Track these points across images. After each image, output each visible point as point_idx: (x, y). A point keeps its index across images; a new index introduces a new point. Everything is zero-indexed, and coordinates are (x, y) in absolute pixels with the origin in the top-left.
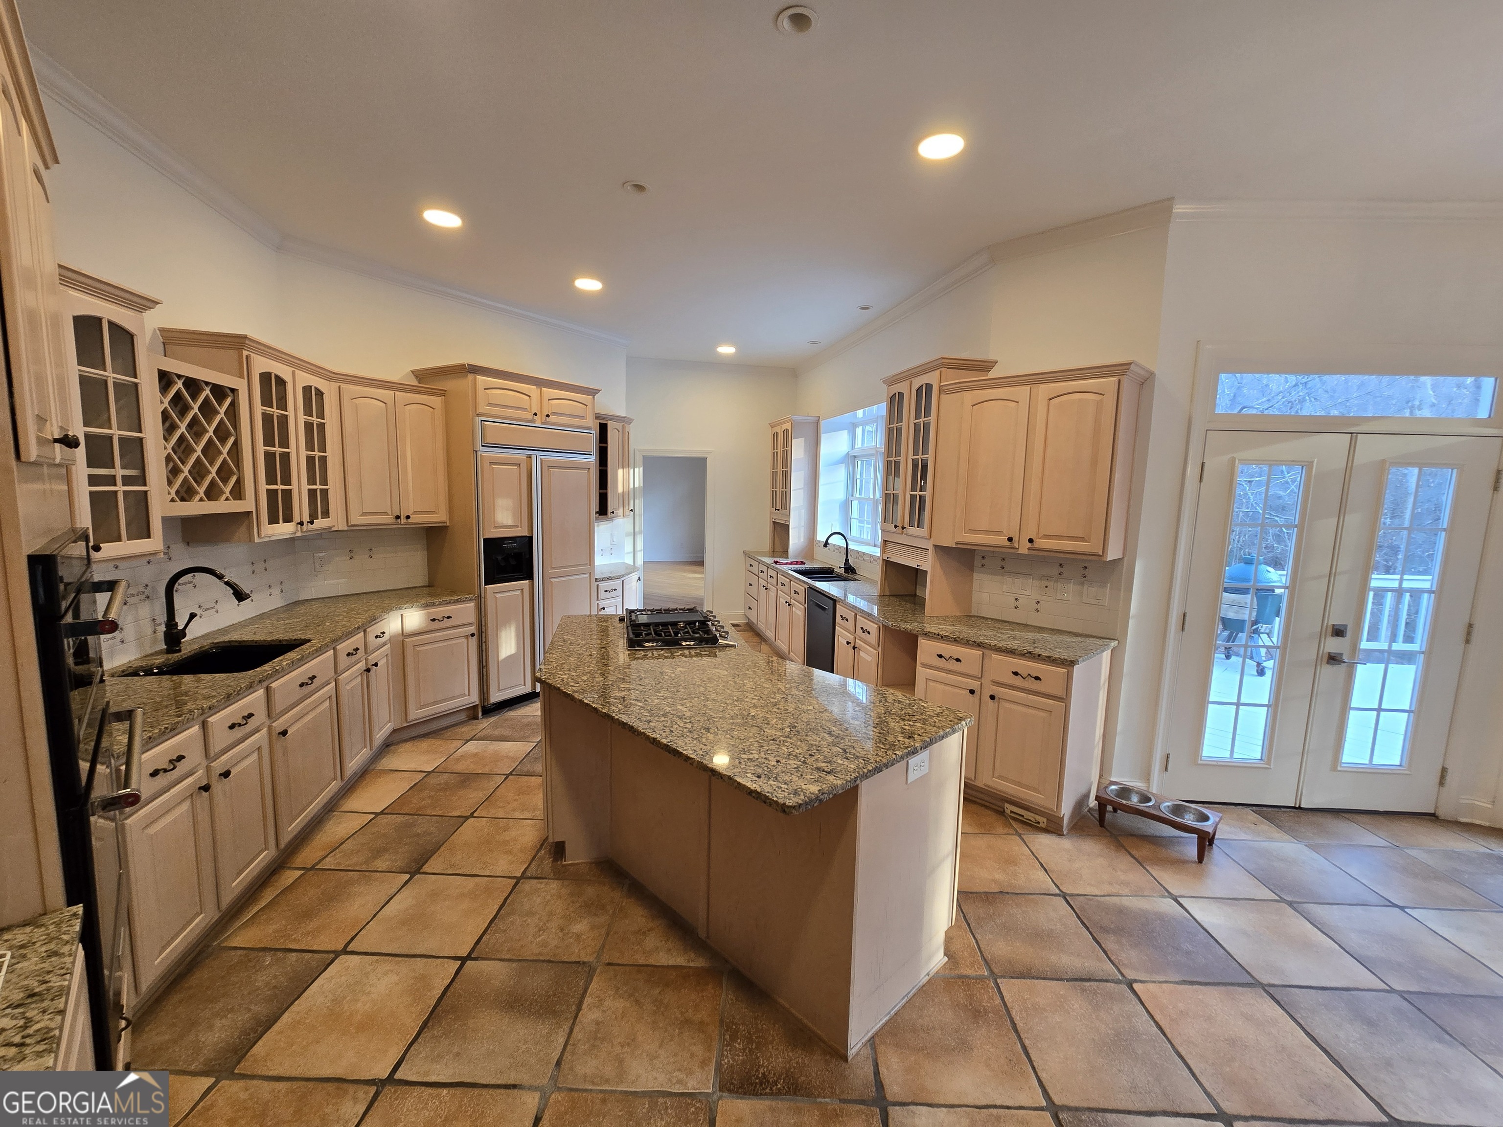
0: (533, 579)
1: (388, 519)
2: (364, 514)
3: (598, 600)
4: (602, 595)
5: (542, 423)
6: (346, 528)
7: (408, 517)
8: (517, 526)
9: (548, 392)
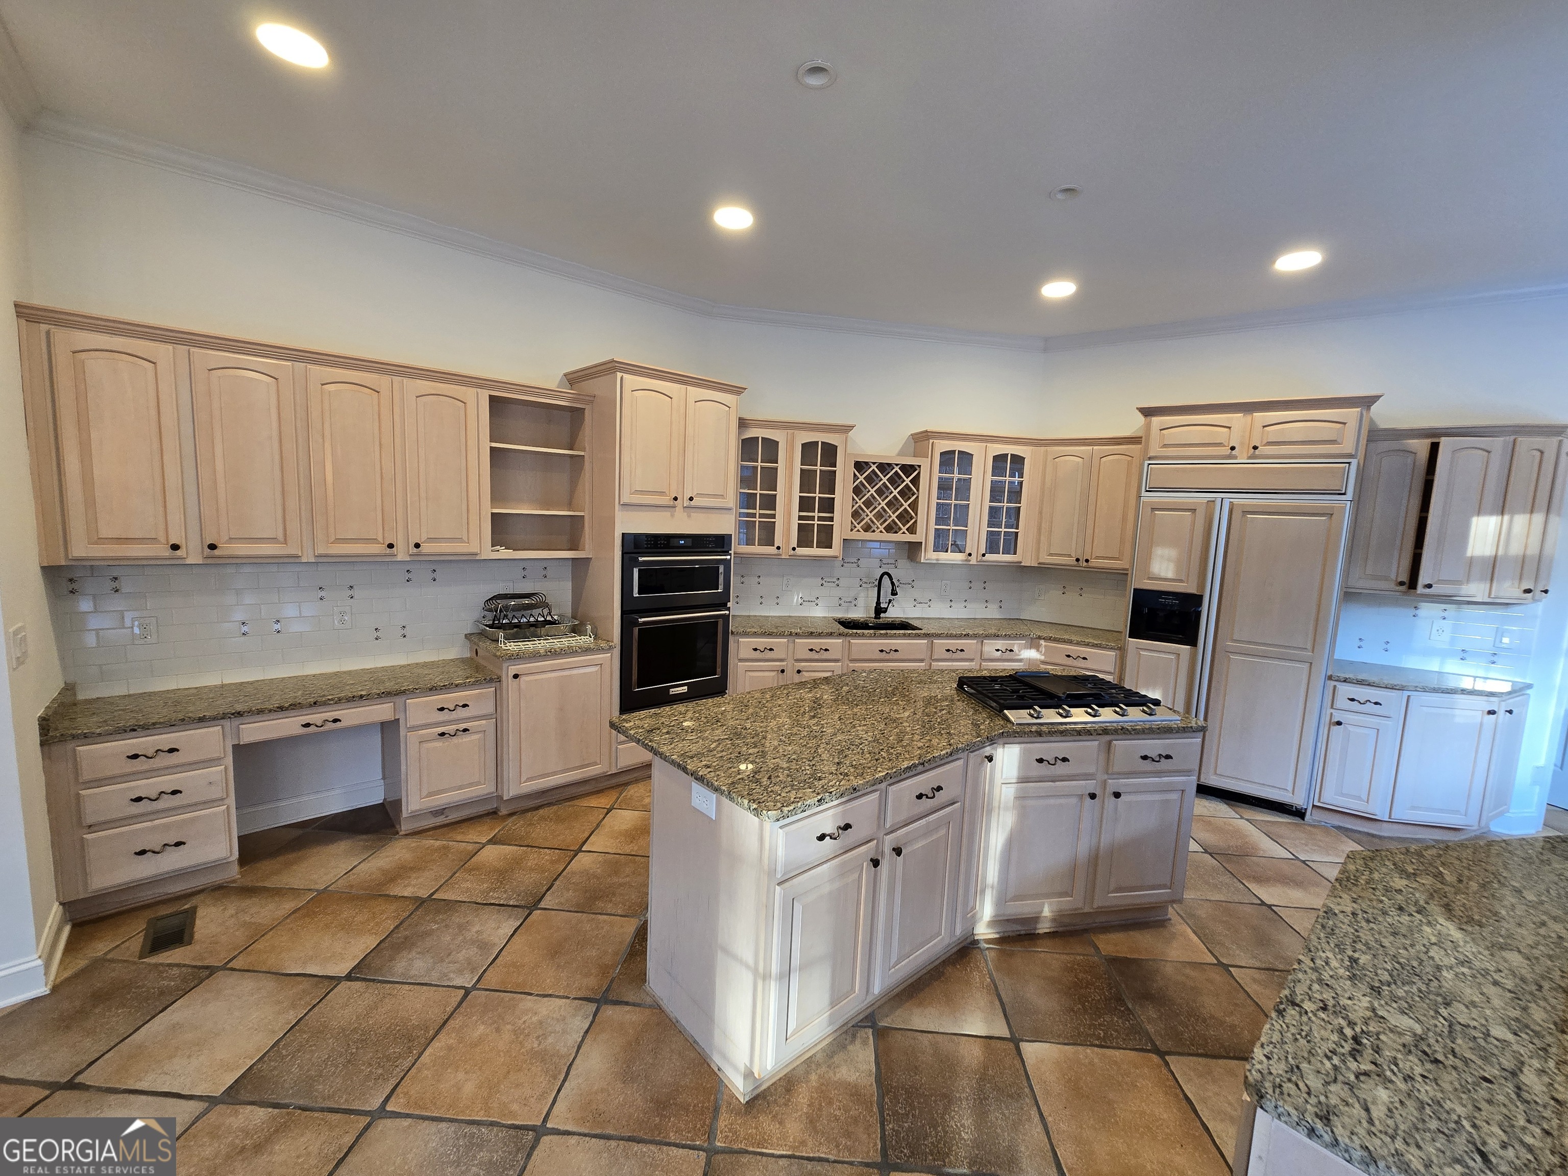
0: (1196, 646)
1: (1071, 561)
2: (1051, 555)
3: (1332, 707)
4: (1341, 702)
5: (1249, 458)
6: (1037, 565)
7: (1087, 561)
8: (1181, 581)
9: (1261, 417)
